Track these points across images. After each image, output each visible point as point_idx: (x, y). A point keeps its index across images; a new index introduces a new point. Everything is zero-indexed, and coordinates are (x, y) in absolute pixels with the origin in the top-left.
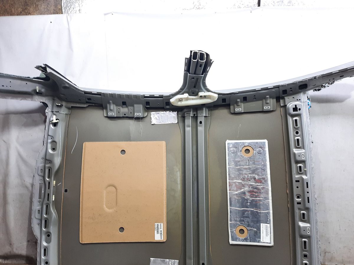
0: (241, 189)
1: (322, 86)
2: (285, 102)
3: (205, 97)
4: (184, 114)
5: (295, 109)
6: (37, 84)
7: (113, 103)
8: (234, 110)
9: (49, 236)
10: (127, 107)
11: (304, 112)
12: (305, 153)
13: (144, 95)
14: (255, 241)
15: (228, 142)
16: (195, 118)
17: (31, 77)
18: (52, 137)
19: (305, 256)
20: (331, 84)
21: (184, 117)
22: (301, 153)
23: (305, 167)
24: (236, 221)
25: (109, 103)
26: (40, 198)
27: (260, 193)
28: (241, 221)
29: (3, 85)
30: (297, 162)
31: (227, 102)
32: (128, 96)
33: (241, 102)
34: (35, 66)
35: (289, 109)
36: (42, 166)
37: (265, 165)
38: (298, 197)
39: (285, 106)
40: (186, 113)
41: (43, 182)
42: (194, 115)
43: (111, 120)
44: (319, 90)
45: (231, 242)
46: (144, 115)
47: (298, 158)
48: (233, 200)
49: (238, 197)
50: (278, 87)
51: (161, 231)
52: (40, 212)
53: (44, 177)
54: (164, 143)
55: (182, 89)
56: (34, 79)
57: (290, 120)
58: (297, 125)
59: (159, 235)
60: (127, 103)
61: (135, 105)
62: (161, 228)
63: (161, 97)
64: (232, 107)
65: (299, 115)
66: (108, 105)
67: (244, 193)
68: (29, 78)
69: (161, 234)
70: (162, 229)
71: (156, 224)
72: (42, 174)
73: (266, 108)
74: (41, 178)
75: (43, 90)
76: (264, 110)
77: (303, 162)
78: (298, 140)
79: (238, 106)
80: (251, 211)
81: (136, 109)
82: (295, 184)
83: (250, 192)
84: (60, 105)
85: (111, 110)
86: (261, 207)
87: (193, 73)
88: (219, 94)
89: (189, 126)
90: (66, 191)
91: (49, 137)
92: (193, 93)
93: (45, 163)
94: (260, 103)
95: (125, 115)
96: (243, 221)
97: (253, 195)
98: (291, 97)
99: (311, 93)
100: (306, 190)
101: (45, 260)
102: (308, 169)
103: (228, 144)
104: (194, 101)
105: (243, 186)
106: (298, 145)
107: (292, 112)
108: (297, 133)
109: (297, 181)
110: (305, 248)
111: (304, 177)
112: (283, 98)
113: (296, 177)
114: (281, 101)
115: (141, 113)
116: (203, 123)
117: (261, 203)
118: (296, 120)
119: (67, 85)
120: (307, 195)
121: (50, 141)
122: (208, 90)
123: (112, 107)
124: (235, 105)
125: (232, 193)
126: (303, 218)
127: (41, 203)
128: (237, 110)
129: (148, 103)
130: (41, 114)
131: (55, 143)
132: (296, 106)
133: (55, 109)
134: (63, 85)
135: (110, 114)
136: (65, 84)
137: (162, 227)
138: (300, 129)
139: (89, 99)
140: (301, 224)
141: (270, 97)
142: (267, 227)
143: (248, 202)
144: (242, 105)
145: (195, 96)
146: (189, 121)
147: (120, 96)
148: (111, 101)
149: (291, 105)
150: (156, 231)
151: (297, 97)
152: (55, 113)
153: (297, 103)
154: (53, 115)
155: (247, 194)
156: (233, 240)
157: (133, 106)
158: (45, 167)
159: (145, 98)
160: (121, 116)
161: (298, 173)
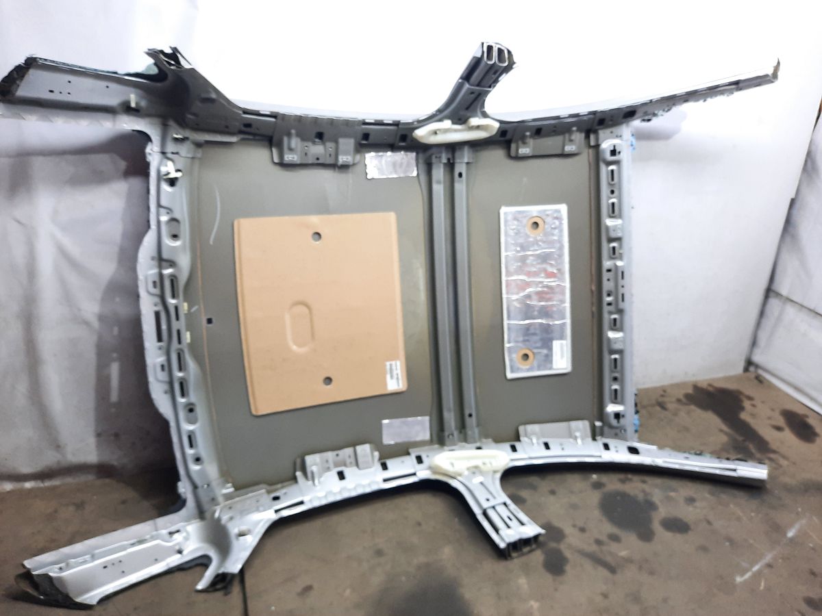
0: (524, 290)
1: (655, 115)
2: (597, 139)
3: (478, 127)
4: (430, 157)
5: (613, 152)
6: (132, 89)
7: (298, 135)
8: (517, 150)
9: (191, 410)
10: (324, 143)
11: (625, 156)
12: (622, 225)
13: (364, 120)
14: (546, 369)
15: (503, 210)
16: (451, 166)
17: (119, 72)
18: (169, 210)
19: (615, 379)
20: (667, 111)
21: (429, 167)
22: (616, 225)
23: (621, 247)
24: (517, 342)
25: (289, 135)
26: (160, 339)
27: (553, 293)
28: (524, 341)
29: (51, 89)
30: (611, 240)
31: (508, 137)
32: (332, 122)
33: (531, 136)
34: (147, 51)
35: (604, 151)
36: (155, 274)
37: (561, 248)
38: (609, 295)
39: (597, 146)
40: (434, 157)
41: (160, 308)
42: (449, 159)
43: (287, 170)
44: (649, 120)
45: (510, 375)
46: (354, 159)
47: (613, 235)
48: (512, 309)
49: (520, 303)
50: (594, 113)
51: (397, 374)
52: (166, 367)
53: (162, 298)
54: (392, 216)
55: (440, 111)
56: (127, 78)
57: (604, 171)
58: (613, 179)
59: (395, 381)
60: (326, 137)
61: (341, 141)
62: (396, 369)
63: (397, 124)
64: (513, 146)
65: (617, 163)
66: (285, 139)
67: (528, 297)
68: (116, 73)
69: (398, 379)
70: (399, 372)
71: (388, 364)
72: (157, 291)
73: (569, 148)
74: (157, 300)
75: (143, 104)
76: (566, 153)
77: (618, 239)
78: (613, 204)
79: (524, 143)
80: (541, 324)
81: (341, 147)
82: (605, 276)
83: (538, 293)
84: (181, 137)
85: (291, 149)
86: (556, 316)
87: (477, 83)
88: (501, 122)
89: (439, 182)
90: (210, 321)
91: (162, 210)
92: (460, 119)
93: (160, 267)
94: (559, 139)
95: (318, 159)
96: (528, 341)
97: (543, 298)
98: (608, 131)
99: (636, 123)
100: (621, 282)
101: (194, 454)
102: (625, 251)
103: (505, 213)
104: (457, 134)
105: (528, 284)
106: (613, 212)
107: (610, 158)
108: (612, 192)
109: (609, 270)
110: (616, 367)
111: (619, 263)
112: (596, 132)
113: (607, 264)
114: (592, 137)
115: (350, 155)
116: (464, 175)
117: (555, 309)
118: (612, 171)
119: (214, 96)
120: (621, 291)
121: (164, 218)
122: (485, 115)
123: (295, 142)
124: (520, 142)
125: (511, 298)
126: (615, 325)
127: (164, 350)
128: (524, 151)
129: (366, 136)
130: (115, 156)
131: (175, 223)
132: (614, 146)
133: (171, 147)
134: (204, 95)
135: (289, 157)
136: (209, 92)
137: (399, 367)
138: (617, 186)
139: (248, 125)
140: (611, 335)
141: (578, 130)
142: (562, 345)
143: (534, 311)
144: (531, 142)
145: (461, 124)
146: (439, 173)
147: (316, 121)
148: (293, 131)
149: (606, 145)
150: (388, 376)
151: (616, 130)
152: (170, 155)
153: (616, 141)
154: (166, 160)
155: (534, 297)
156: (512, 371)
157: (337, 142)
158: (161, 276)
159: (364, 126)
160: (310, 162)
161: (611, 258)
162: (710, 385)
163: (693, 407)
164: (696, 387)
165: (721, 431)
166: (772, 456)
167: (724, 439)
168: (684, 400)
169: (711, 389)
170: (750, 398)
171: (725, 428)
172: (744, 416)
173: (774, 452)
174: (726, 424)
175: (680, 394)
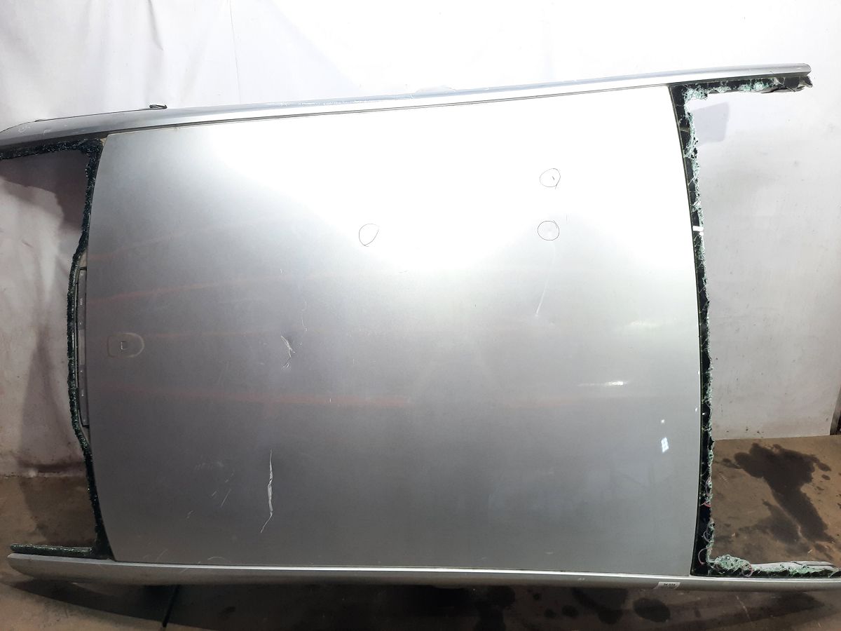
162: (777, 446)
163: (742, 471)
164: (757, 448)
165: (766, 504)
166: (824, 544)
167: (767, 513)
168: (734, 461)
169: (775, 451)
170: (825, 468)
171: (773, 502)
172: (805, 489)
173: (830, 539)
174: (776, 496)
175: (731, 454)
